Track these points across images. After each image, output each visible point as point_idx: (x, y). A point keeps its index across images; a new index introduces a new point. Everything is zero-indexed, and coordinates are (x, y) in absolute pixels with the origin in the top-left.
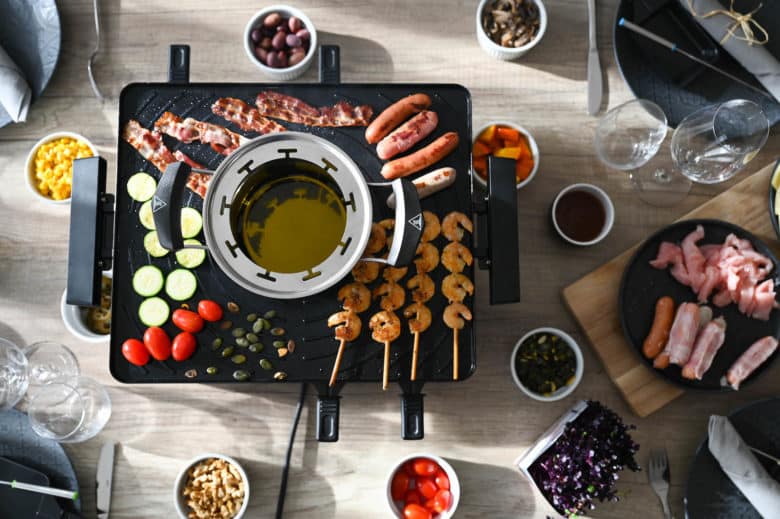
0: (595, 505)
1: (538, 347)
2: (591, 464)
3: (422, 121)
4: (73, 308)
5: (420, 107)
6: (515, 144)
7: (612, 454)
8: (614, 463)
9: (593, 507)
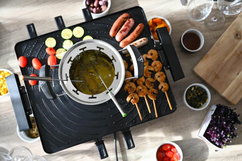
0: (231, 141)
1: (192, 92)
2: (225, 127)
3: (129, 23)
4: (22, 132)
5: (127, 18)
6: (161, 23)
7: (231, 121)
8: (233, 124)
9: (231, 142)
